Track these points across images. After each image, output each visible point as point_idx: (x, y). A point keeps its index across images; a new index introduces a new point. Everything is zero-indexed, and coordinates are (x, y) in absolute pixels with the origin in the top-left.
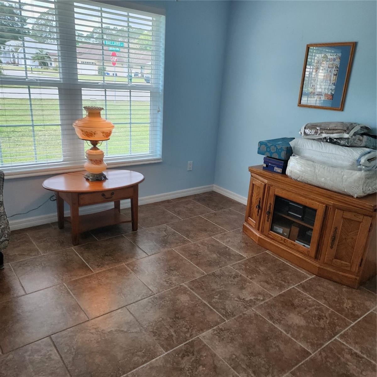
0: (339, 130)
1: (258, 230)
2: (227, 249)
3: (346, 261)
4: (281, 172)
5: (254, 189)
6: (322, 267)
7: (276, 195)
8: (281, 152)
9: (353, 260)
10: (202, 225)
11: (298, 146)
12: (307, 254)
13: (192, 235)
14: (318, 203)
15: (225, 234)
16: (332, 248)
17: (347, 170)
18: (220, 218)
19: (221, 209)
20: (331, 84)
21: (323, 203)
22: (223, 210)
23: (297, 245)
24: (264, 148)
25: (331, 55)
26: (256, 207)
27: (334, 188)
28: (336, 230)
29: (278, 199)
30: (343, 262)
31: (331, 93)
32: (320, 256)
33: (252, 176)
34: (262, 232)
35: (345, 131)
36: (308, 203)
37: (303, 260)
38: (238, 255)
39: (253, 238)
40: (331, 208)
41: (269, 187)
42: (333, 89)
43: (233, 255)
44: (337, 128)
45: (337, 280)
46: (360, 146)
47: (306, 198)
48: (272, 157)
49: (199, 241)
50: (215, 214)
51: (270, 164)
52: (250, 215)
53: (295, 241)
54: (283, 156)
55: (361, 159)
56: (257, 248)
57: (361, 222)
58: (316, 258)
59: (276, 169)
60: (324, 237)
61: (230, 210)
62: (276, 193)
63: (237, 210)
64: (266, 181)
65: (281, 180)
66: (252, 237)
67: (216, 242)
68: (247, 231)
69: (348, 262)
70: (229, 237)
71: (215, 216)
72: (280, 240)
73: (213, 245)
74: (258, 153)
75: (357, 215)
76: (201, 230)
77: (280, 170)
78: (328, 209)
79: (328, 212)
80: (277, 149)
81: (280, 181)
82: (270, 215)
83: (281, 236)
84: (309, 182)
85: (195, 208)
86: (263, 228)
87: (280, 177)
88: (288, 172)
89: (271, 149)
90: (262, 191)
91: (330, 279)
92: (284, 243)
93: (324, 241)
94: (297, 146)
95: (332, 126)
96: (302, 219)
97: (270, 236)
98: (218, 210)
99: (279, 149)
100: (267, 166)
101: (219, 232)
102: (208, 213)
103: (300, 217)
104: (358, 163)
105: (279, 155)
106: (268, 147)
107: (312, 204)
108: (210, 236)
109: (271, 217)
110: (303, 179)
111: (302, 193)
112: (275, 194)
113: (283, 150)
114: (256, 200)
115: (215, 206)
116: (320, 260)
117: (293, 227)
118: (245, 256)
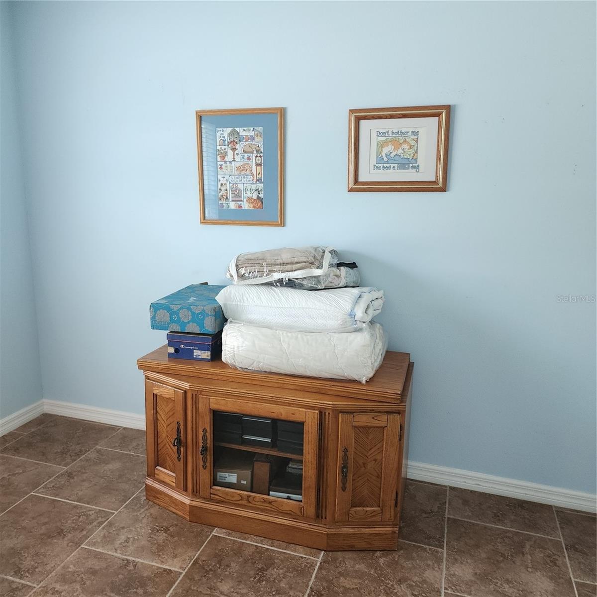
0: (302, 262)
1: (186, 489)
2: (131, 567)
3: (372, 506)
4: (210, 358)
5: (158, 404)
6: (333, 531)
7: (214, 411)
8: (204, 318)
9: (383, 501)
10: (46, 520)
11: (233, 301)
12: (300, 515)
13: (28, 563)
14: (304, 410)
15: (111, 524)
16: (344, 489)
17: (337, 335)
18: (83, 481)
19: (78, 455)
20: (255, 181)
21: (313, 408)
22: (82, 457)
23: (276, 501)
24: (164, 315)
25: (244, 130)
26: (174, 443)
27: (323, 373)
28: (346, 455)
29: (218, 417)
30: (368, 509)
31: (258, 196)
32: (326, 510)
33: (147, 378)
34: (195, 493)
35: (312, 263)
36: (284, 414)
37: (294, 528)
38: (162, 573)
39: (174, 510)
40: (329, 413)
41: (194, 396)
42: (259, 189)
43: (150, 579)
44: (296, 260)
45: (363, 545)
46: (339, 286)
47: (276, 403)
48: (186, 331)
49: (53, 574)
50: (70, 475)
51: (182, 346)
52: (158, 461)
53: (269, 495)
54: (209, 326)
55: (355, 310)
56: (193, 532)
57: (384, 428)
58: (319, 516)
59: (198, 353)
60: (327, 472)
61: (98, 451)
62: (214, 406)
63: (115, 447)
64: (186, 385)
65: (216, 374)
66: (171, 509)
67: (98, 556)
68: (158, 496)
69: (376, 507)
70: (123, 528)
71: (72, 480)
72: (239, 500)
73: (94, 572)
74: (153, 327)
75: (377, 416)
76: (49, 537)
77: (206, 355)
78: (323, 416)
79: (325, 424)
80: (193, 314)
81: (213, 377)
82: (208, 453)
83: (239, 492)
84: (274, 370)
85: (14, 475)
86: (196, 484)
87: (210, 369)
88: (226, 356)
89: (181, 315)
90: (179, 408)
91: (352, 549)
92: (248, 504)
93: (327, 480)
94: (230, 303)
95: (286, 257)
96: (273, 445)
97: (216, 497)
98: (74, 460)
99: (198, 314)
100: (177, 351)
101: (95, 523)
102: (50, 477)
103: (269, 440)
104: (352, 319)
105: (201, 325)
106: (172, 313)
107: (293, 414)
108: (78, 545)
109: (210, 458)
110: (260, 367)
111: (268, 394)
112: (210, 409)
113: (208, 315)
114: (167, 426)
115: (62, 453)
116: (326, 518)
117: (257, 465)
118: (176, 570)
